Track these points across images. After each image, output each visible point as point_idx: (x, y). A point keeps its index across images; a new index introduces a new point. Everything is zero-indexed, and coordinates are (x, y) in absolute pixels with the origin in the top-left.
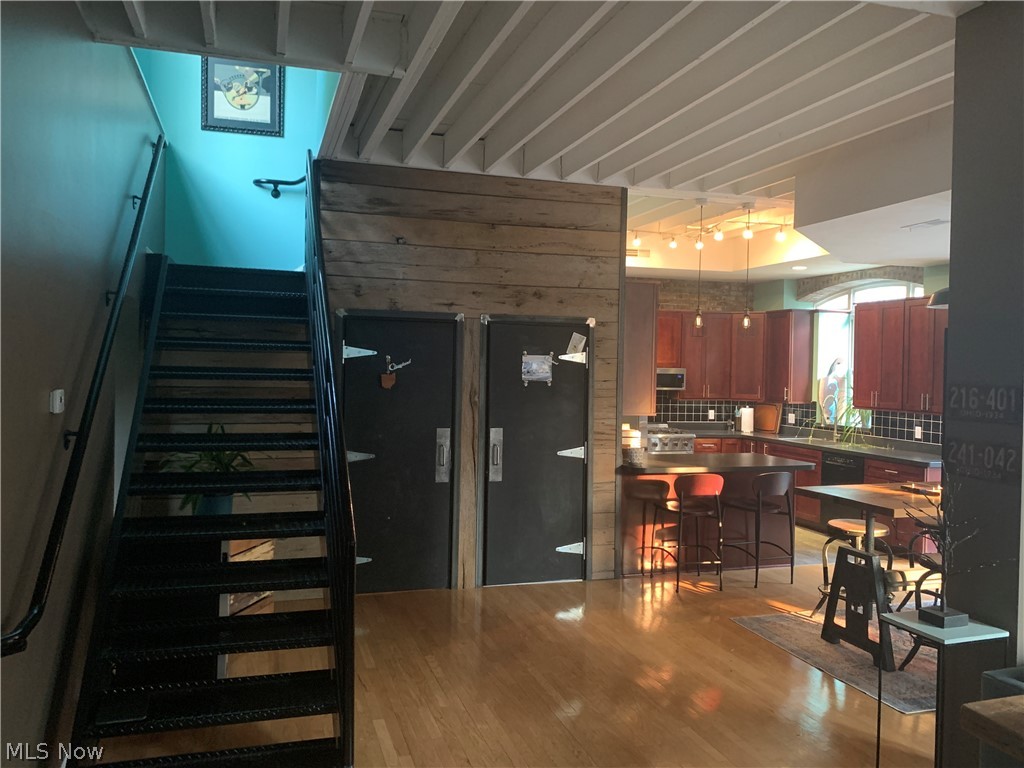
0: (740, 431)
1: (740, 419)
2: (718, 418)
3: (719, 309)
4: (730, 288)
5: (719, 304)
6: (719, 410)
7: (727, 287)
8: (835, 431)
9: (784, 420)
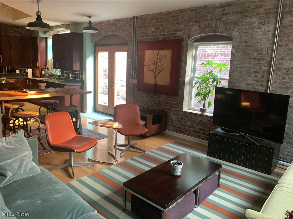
0: (28, 77)
1: (28, 73)
2: (20, 72)
3: (19, 36)
4: (22, 28)
5: (19, 34)
6: (20, 70)
7: (21, 28)
8: (52, 76)
9: (41, 73)
